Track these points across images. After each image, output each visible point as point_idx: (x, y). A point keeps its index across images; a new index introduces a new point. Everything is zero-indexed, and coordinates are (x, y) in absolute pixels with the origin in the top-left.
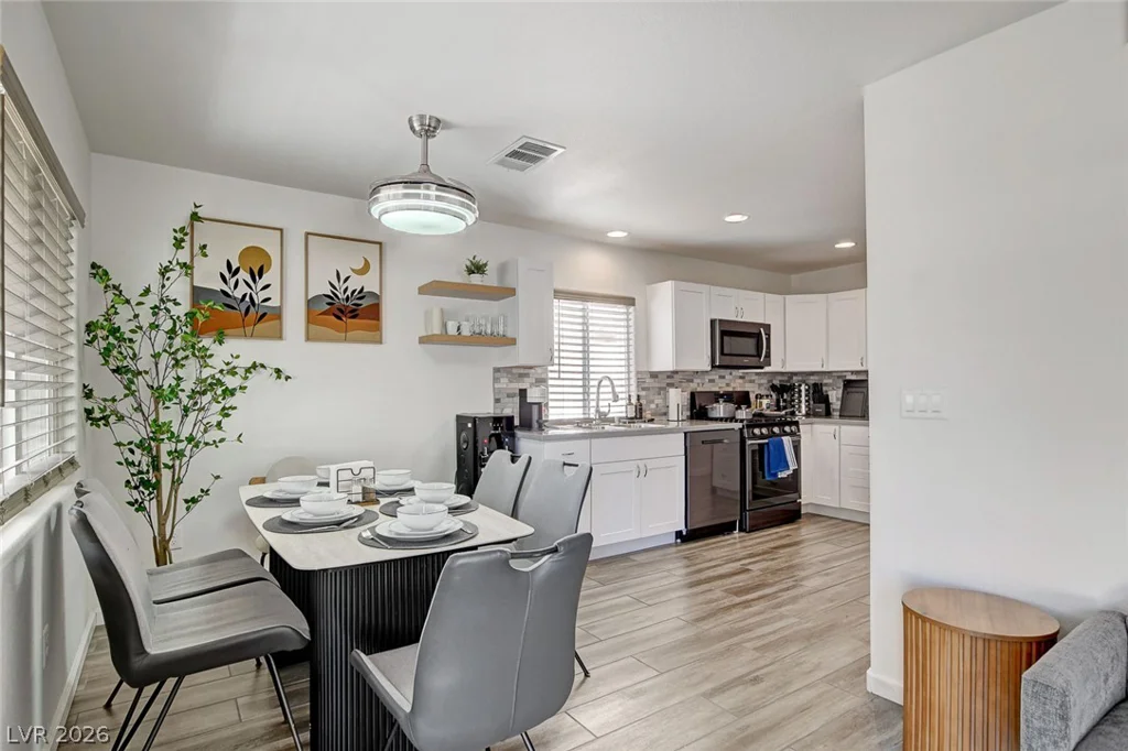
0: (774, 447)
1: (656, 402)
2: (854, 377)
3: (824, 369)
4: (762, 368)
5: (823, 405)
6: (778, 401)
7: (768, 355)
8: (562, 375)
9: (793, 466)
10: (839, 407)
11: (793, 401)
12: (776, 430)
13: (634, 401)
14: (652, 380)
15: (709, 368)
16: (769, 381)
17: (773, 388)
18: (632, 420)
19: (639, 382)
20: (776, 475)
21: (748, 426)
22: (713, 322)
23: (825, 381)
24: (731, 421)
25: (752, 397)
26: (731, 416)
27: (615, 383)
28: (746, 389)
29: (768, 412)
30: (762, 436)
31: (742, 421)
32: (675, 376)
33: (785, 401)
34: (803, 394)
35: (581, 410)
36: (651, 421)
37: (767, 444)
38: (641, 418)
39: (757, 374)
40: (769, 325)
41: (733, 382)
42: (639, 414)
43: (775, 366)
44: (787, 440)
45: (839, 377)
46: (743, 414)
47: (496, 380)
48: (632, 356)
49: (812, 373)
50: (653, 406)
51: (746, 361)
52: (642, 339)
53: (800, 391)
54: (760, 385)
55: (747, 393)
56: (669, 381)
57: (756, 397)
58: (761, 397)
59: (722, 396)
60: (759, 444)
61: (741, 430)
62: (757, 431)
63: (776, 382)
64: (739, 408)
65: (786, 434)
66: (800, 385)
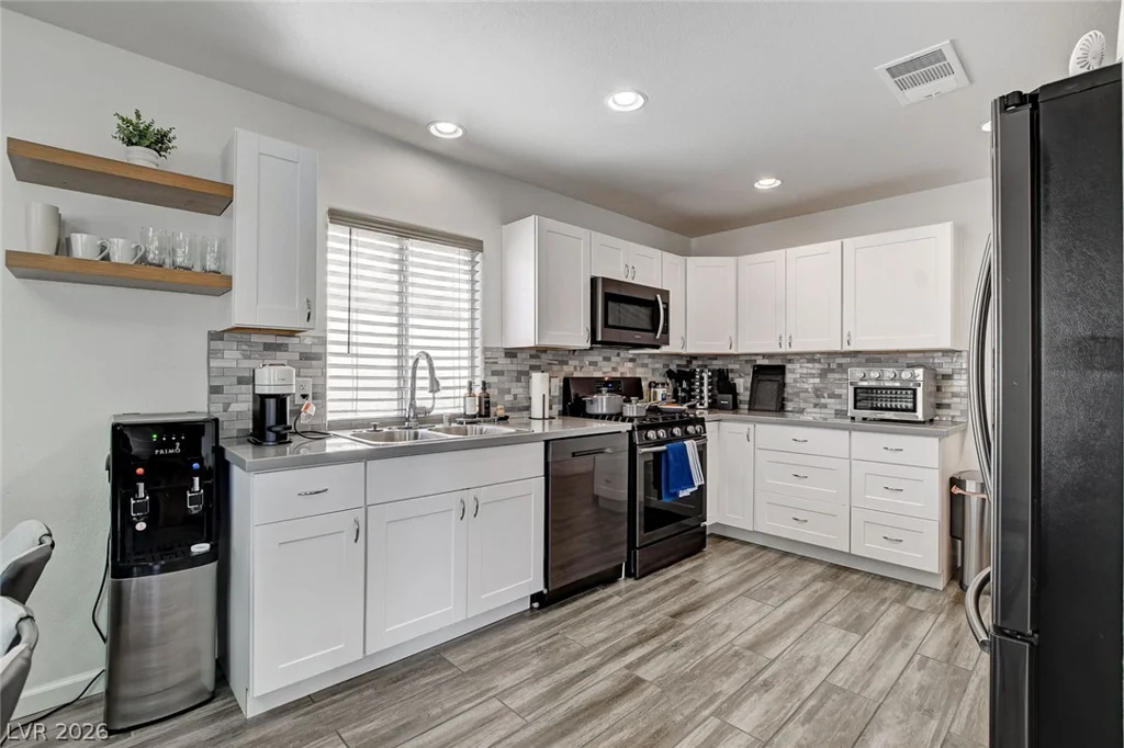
0: (674, 456)
1: (513, 391)
2: (766, 362)
3: (733, 351)
4: (658, 347)
5: (730, 396)
6: (675, 391)
7: (666, 330)
8: (354, 350)
9: (698, 482)
10: (747, 399)
11: (694, 390)
12: (677, 431)
13: (478, 391)
14: (509, 360)
15: (588, 345)
16: (666, 365)
17: (670, 374)
18: (472, 420)
19: (487, 362)
20: (676, 494)
21: (641, 428)
22: (594, 281)
23: (730, 367)
24: (616, 420)
25: (644, 384)
26: (618, 411)
27: (436, 363)
28: (638, 376)
29: (664, 406)
30: (659, 442)
31: (631, 420)
32: (543, 356)
33: (683, 390)
34: (706, 381)
35: (395, 405)
36: (503, 419)
37: (665, 452)
38: (488, 415)
39: (652, 356)
40: (668, 292)
41: (620, 365)
42: (485, 412)
43: (674, 347)
44: (690, 445)
45: (747, 361)
46: (633, 409)
47: (211, 354)
48: (478, 324)
49: (715, 357)
50: (508, 398)
51: (638, 337)
52: (492, 301)
53: (702, 378)
54: (654, 370)
55: (638, 380)
56: (534, 362)
57: (650, 386)
58: (656, 385)
59: (606, 384)
60: (655, 453)
61: (631, 433)
62: (651, 434)
63: (673, 367)
64: (628, 401)
65: (688, 436)
66: (702, 372)
